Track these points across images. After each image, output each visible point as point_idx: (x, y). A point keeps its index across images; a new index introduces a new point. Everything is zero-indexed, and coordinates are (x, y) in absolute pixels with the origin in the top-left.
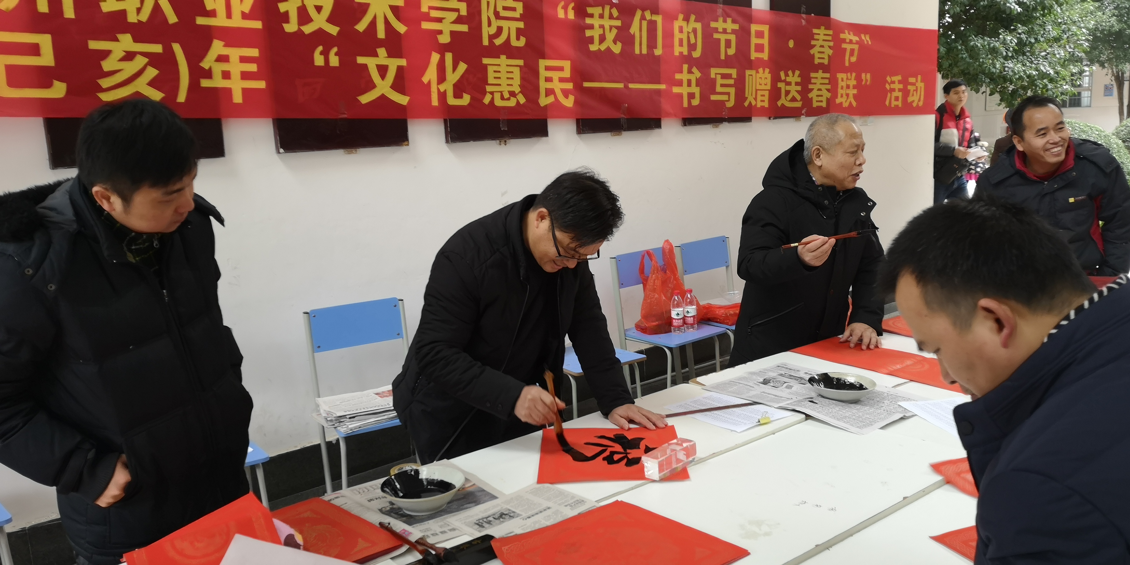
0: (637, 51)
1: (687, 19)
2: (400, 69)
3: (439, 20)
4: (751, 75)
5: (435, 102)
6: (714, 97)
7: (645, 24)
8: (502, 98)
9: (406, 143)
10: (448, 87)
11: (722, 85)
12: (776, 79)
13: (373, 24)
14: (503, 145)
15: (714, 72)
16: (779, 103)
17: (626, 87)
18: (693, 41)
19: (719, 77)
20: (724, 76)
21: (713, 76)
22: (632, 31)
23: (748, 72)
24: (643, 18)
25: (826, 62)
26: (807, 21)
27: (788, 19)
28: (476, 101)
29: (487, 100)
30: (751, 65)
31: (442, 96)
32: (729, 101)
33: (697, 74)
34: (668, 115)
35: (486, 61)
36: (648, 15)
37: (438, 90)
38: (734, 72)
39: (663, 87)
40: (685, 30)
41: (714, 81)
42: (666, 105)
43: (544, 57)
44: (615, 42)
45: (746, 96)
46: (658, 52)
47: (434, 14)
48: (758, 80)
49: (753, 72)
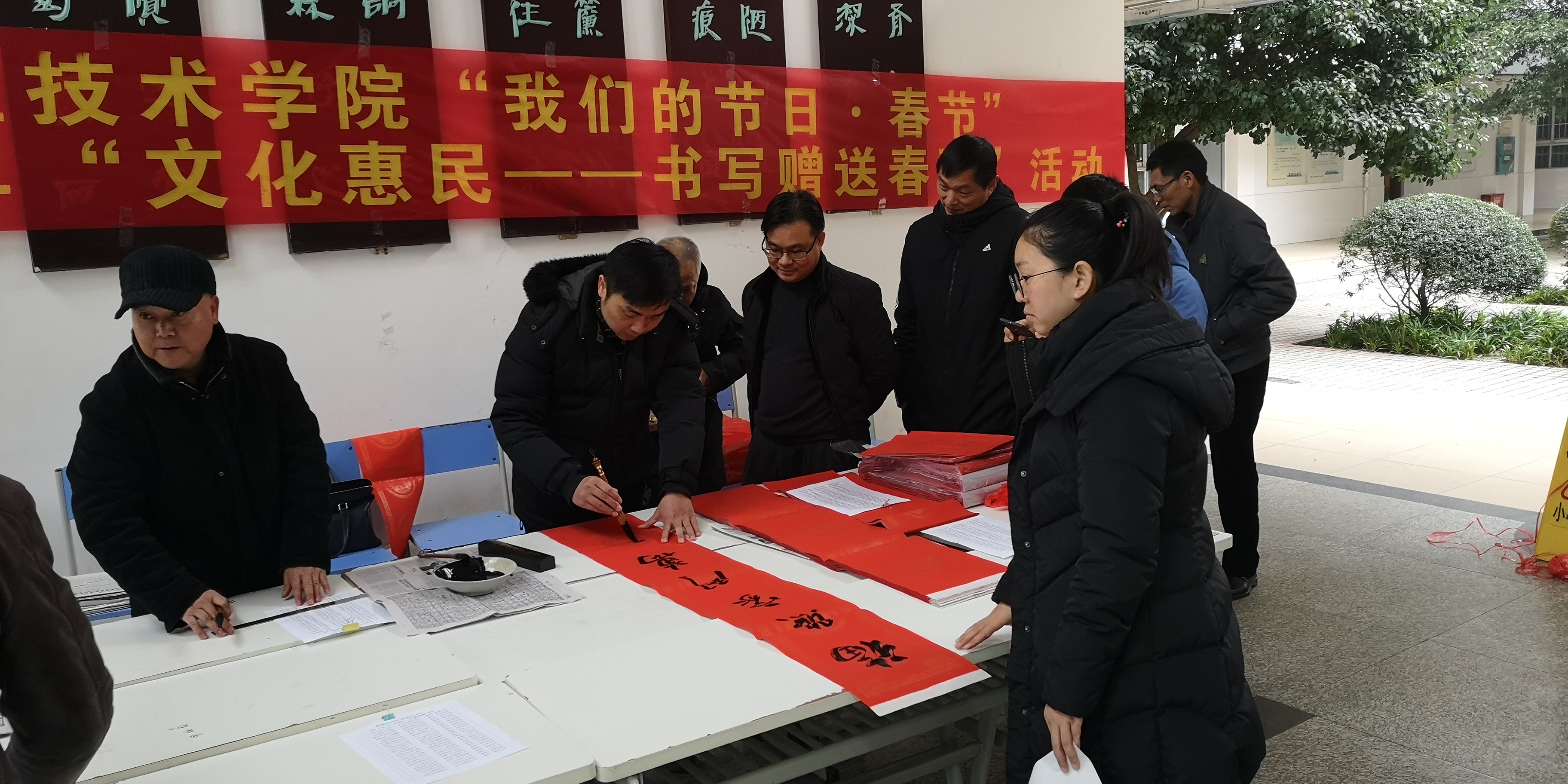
0: (593, 129)
1: (674, 85)
2: (210, 162)
3: (273, 100)
4: (790, 156)
5: (267, 201)
6: (724, 187)
7: (603, 94)
8: (374, 194)
9: (224, 255)
10: (287, 183)
11: (738, 171)
12: (831, 160)
13: (170, 108)
14: (382, 255)
15: (723, 153)
16: (839, 192)
17: (576, 176)
18: (685, 113)
19: (733, 161)
20: (740, 158)
21: (722, 158)
22: (583, 104)
23: (782, 152)
24: (600, 85)
25: (919, 134)
26: (881, 79)
27: (848, 80)
28: (332, 199)
29: (349, 198)
30: (787, 142)
31: (279, 195)
32: (752, 189)
33: (694, 155)
34: (648, 212)
35: (344, 149)
36: (608, 82)
37: (273, 188)
38: (759, 153)
39: (638, 174)
40: (672, 99)
41: (725, 166)
42: (643, 199)
43: (439, 142)
44: (555, 117)
45: (782, 183)
46: (628, 129)
47: (261, 93)
48: (801, 162)
49: (792, 152)
